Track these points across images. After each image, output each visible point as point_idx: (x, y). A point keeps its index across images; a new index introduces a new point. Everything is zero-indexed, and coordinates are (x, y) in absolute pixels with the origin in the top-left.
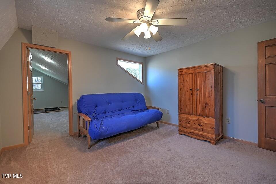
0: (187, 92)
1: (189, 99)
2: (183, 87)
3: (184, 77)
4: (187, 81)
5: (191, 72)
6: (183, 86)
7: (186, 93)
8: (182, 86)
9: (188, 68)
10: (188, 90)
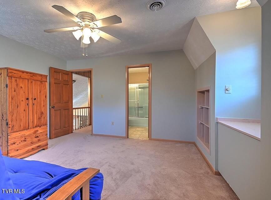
0: (22, 102)
1: (25, 110)
2: (16, 95)
3: (18, 82)
4: (22, 87)
5: (27, 77)
6: (16, 93)
7: (20, 103)
8: (14, 93)
9: (23, 72)
10: (24, 99)
